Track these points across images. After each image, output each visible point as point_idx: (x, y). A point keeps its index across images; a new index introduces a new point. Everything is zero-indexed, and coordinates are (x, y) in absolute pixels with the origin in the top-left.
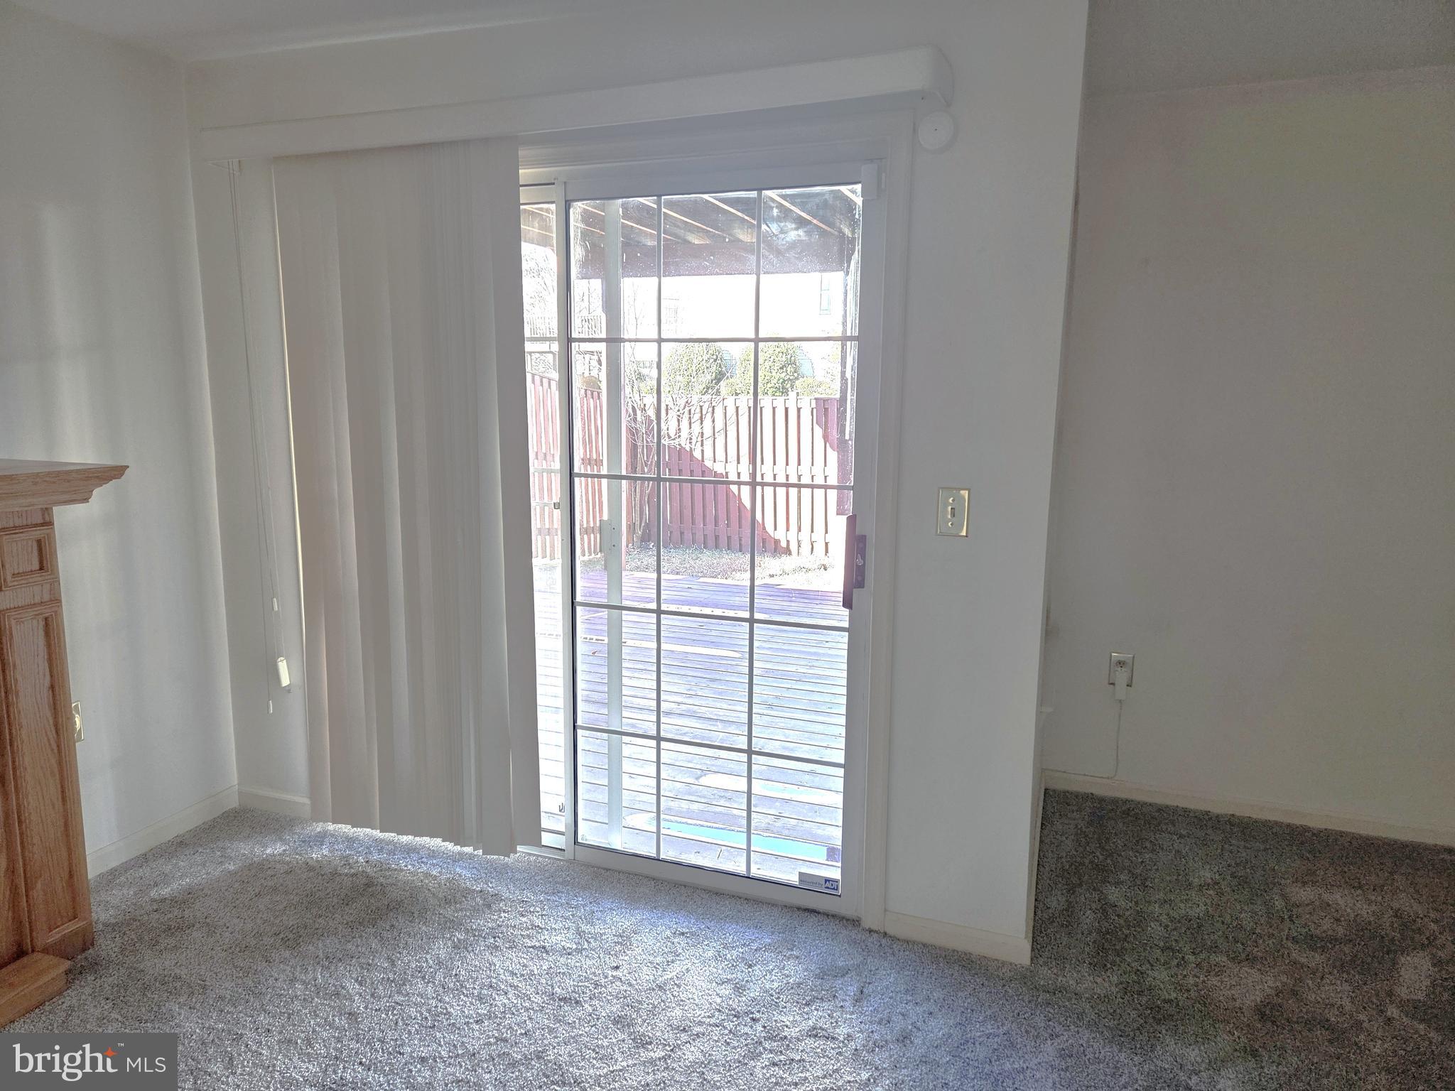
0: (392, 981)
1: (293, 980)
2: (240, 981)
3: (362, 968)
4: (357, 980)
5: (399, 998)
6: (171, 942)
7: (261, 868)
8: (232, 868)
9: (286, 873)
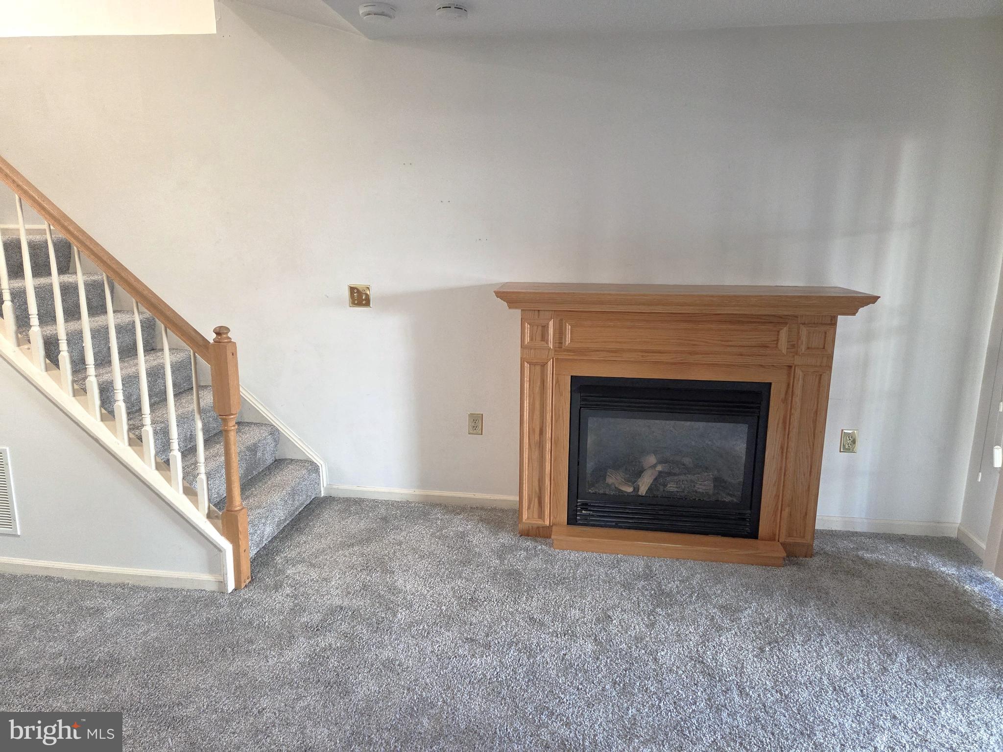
0: (927, 673)
1: (876, 633)
2: (851, 614)
3: (919, 655)
4: (908, 658)
5: (920, 683)
6: (843, 577)
7: (927, 574)
8: (913, 565)
9: (940, 585)
